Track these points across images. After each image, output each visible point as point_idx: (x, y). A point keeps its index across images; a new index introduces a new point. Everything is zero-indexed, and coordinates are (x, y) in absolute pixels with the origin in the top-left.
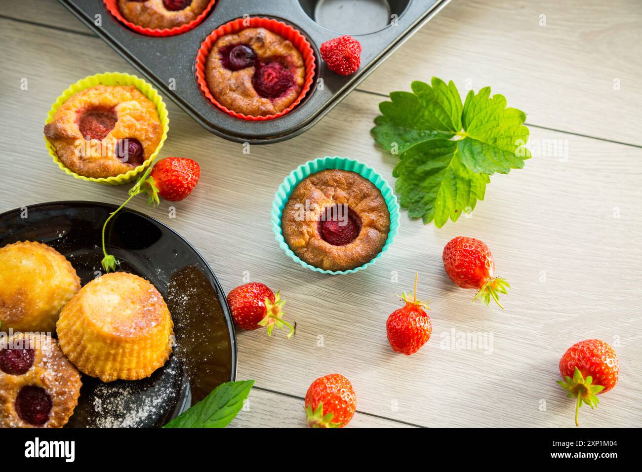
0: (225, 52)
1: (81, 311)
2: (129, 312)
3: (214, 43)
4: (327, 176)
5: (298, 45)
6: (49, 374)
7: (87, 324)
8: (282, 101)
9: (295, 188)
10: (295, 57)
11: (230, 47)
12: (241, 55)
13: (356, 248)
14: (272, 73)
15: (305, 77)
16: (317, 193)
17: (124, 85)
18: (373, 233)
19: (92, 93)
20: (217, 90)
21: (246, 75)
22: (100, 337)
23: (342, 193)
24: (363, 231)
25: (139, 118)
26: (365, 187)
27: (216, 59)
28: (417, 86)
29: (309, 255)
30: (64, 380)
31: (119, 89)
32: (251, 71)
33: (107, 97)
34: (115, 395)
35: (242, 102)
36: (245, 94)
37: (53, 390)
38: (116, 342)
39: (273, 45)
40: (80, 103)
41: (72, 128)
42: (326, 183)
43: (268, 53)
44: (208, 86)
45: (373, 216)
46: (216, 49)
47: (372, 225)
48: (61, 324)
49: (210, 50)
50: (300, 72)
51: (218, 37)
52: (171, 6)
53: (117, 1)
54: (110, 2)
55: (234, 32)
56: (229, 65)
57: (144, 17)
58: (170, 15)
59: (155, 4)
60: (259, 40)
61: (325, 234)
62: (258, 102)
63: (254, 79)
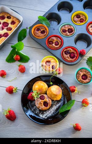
1: (51, 91)
2: (57, 91)
3: (63, 51)
4: (82, 70)
5: (75, 50)
6: (47, 100)
7: (52, 93)
8: (74, 59)
9: (78, 72)
10: (75, 52)
11: (66, 51)
12: (68, 52)
13: (87, 80)
14: (72, 55)
16: (81, 73)
18: (90, 78)
19: (47, 59)
20: (65, 57)
21: (68, 55)
22: (54, 95)
23: (85, 73)
24: (88, 78)
26: (88, 71)
27: (64, 53)
29: (81, 82)
30: (49, 101)
31: (51, 58)
33: (49, 59)
34: (55, 102)
35: (68, 59)
36: (69, 58)
38: (56, 95)
39: (72, 51)
40: (45, 61)
42: (82, 71)
45: (89, 76)
48: (48, 93)
49: (63, 52)
50: (76, 54)
51: (64, 50)
52: (56, 45)
53: (48, 44)
54: (47, 45)
55: (66, 49)
56: (66, 54)
57: (52, 47)
58: (56, 46)
59: (54, 45)
60: (70, 50)
61: (83, 79)
62: (71, 59)
63: (70, 56)
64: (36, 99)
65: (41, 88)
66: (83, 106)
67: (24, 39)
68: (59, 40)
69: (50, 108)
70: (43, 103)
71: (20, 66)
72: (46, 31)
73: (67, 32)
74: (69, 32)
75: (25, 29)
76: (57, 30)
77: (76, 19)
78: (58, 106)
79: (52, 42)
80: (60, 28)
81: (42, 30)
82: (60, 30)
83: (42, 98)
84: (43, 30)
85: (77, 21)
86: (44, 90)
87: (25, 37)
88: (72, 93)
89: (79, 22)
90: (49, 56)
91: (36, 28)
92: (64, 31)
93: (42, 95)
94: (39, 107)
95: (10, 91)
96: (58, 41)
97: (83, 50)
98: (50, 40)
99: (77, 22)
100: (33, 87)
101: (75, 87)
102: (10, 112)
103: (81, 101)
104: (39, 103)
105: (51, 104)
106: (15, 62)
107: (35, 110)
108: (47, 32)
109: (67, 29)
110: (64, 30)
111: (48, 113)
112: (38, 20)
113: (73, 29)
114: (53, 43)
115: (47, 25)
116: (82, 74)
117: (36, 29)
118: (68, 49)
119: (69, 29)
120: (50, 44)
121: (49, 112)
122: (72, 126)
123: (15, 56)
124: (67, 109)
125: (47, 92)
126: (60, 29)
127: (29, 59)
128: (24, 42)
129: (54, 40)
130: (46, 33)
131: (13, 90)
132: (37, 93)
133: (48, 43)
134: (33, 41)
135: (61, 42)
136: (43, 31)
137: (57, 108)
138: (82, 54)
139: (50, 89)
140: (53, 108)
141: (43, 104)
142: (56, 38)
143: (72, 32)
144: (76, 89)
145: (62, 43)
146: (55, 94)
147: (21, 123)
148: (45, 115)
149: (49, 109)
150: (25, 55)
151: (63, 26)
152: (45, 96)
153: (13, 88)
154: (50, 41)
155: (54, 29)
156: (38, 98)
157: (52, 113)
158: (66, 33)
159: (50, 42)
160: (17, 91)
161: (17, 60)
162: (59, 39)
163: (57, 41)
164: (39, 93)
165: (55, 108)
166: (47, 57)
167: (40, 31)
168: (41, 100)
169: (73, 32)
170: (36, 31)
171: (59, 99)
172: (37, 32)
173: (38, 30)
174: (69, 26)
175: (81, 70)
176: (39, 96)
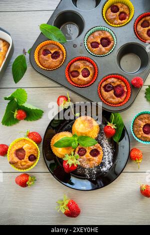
0: (104, 87)
3: (101, 85)
4: (142, 116)
5: (123, 81)
8: (123, 97)
9: (134, 122)
10: (123, 84)
11: (106, 85)
12: (109, 87)
14: (118, 91)
15: (127, 89)
16: (140, 122)
20: (106, 99)
23: (147, 121)
27: (103, 90)
29: (142, 139)
32: (113, 91)
35: (113, 101)
36: (113, 98)
42: (142, 119)
43: (116, 85)
44: (103, 98)
46: (102, 88)
49: (100, 88)
50: (125, 88)
51: (101, 83)
52: (85, 76)
53: (70, 78)
54: (69, 80)
55: (105, 80)
56: (107, 91)
57: (79, 82)
58: (86, 79)
59: (81, 77)
60: (113, 82)
61: (145, 132)
62: (117, 100)
63: (114, 93)
68: (88, 66)
72: (61, 52)
73: (100, 46)
74: (104, 46)
75: (22, 56)
76: (81, 46)
77: (112, 15)
79: (77, 71)
80: (85, 41)
81: (52, 52)
82: (86, 46)
84: (54, 51)
85: (115, 19)
87: (25, 70)
89: (120, 21)
91: (40, 50)
92: (95, 45)
96: (87, 68)
97: (138, 80)
98: (72, 69)
99: (115, 22)
108: (63, 54)
109: (99, 41)
110: (93, 42)
112: (41, 33)
113: (110, 38)
114: (79, 74)
115: (59, 40)
117: (42, 51)
118: (110, 80)
119: (102, 39)
120: (74, 77)
123: (16, 113)
126: (85, 44)
129: (79, 68)
130: (61, 57)
133: (70, 75)
135: (93, 69)
136: (56, 52)
142: (82, 62)
143: (109, 45)
145: (95, 70)
151: (90, 35)
154: (73, 71)
155: (75, 46)
158: (98, 48)
162: (88, 63)
163: (85, 67)
167: (50, 55)
169: (112, 44)
170: (42, 56)
172: (45, 57)
173: (46, 52)
174: (101, 32)
175: (140, 117)
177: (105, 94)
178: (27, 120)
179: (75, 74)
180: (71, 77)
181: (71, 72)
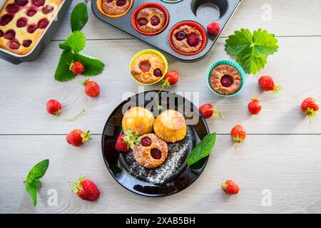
0: (176, 35)
1: (162, 124)
2: (175, 122)
3: (172, 33)
4: (219, 67)
5: (197, 28)
6: (158, 144)
7: (165, 128)
8: (198, 47)
9: (210, 73)
10: (198, 32)
11: (177, 33)
12: (182, 35)
13: (234, 87)
14: (192, 39)
16: (217, 73)
17: (149, 53)
18: (238, 81)
19: (141, 57)
20: (177, 47)
21: (185, 41)
22: (170, 130)
23: (225, 71)
24: (235, 81)
25: (157, 62)
26: (232, 68)
27: (174, 38)
28: (236, 32)
29: (220, 92)
30: (163, 145)
32: (186, 39)
33: (145, 57)
34: (174, 146)
35: (186, 50)
36: (186, 47)
37: (160, 148)
38: (175, 131)
39: (191, 30)
40: (138, 62)
41: (139, 70)
42: (220, 69)
43: (190, 33)
44: (174, 47)
45: (236, 76)
46: (173, 35)
47: (237, 79)
48: (155, 129)
49: (171, 36)
50: (200, 36)
51: (173, 31)
52: (154, 24)
54: (135, 27)
55: (177, 28)
56: (178, 39)
57: (147, 30)
58: (155, 27)
59: (149, 24)
60: (186, 29)
61: (224, 85)
62: (191, 49)
63: (188, 42)
64: (132, 147)
65: (139, 121)
66: (234, 142)
67: (84, 24)
68: (158, 13)
69: (166, 160)
70: (149, 153)
71: (86, 84)
75: (83, 4)
78: (182, 151)
79: (145, 19)
83: (145, 142)
86: (148, 125)
87: (85, 20)
88: (207, 119)
90: (144, 51)
93: (145, 135)
94: (144, 163)
95: (76, 140)
96: (157, 15)
97: (214, 25)
98: (139, 16)
100: (123, 122)
101: (210, 106)
102: (83, 184)
103: (229, 131)
104: (141, 155)
105: (167, 151)
106: (74, 77)
107: (135, 170)
111: (164, 171)
114: (148, 22)
116: (220, 75)
118: (182, 28)
120: (141, 25)
121: (167, 168)
122: (220, 188)
123: (72, 64)
124: (203, 156)
125: (155, 127)
127: (104, 66)
128: (87, 31)
129: (148, 15)
130: (127, 4)
131: (81, 139)
132: (134, 133)
133: (137, 23)
134: (104, 25)
135: (163, 16)
137: (182, 158)
138: (213, 33)
139: (159, 121)
140: (173, 159)
141: (150, 155)
142: (152, 8)
144: (215, 109)
145: (166, 17)
146: (172, 128)
147: (111, 203)
148: (159, 176)
149: (164, 163)
150: (94, 58)
152: (151, 136)
153: (81, 132)
154: (141, 19)
156: (137, 143)
157: (173, 168)
159: (141, 21)
160: (91, 139)
161: (78, 72)
162: (158, 10)
163: (154, 15)
164: (137, 133)
165: (176, 157)
166: (140, 53)
167: (115, 1)
168: (144, 147)
170: (106, 3)
171: (181, 137)
172: (109, 5)
175: (217, 67)
176: (139, 139)
177: (177, 42)
178: (85, 75)
179: (143, 21)
180: (138, 26)
181: (139, 20)
